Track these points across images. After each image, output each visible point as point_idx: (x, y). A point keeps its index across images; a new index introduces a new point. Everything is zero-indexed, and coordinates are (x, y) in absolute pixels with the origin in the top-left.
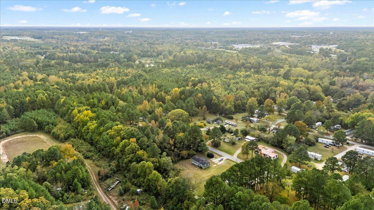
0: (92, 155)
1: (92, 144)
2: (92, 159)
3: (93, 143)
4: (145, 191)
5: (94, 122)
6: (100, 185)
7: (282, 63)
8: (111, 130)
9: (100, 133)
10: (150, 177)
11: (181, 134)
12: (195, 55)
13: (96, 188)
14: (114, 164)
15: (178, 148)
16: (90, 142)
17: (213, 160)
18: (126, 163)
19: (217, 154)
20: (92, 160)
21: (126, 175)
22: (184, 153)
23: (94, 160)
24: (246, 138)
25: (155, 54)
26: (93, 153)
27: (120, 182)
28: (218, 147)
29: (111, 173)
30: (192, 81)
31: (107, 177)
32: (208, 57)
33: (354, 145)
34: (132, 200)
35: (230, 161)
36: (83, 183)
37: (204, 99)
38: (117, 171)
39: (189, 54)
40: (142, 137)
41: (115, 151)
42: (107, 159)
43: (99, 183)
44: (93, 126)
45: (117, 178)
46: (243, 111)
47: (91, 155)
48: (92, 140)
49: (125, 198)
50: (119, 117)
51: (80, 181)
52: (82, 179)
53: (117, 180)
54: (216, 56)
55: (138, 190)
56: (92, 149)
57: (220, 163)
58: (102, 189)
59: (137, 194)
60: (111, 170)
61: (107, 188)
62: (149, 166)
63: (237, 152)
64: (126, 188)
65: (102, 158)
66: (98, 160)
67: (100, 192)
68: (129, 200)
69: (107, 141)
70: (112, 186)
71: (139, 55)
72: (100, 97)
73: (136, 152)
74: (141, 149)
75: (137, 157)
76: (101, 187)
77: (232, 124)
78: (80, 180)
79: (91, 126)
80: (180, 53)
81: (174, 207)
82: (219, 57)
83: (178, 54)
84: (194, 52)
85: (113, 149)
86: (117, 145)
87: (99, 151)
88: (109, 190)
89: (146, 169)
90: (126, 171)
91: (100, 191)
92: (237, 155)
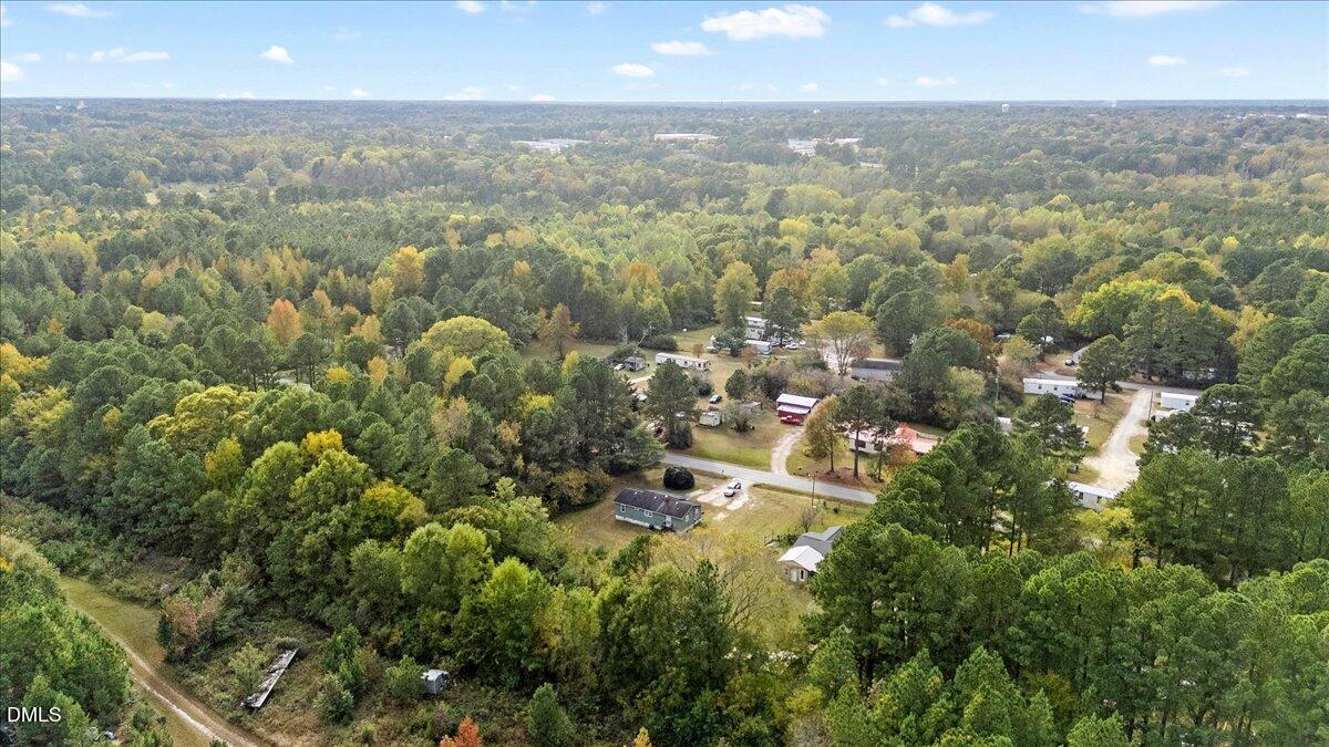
0: (78, 551)
1: (59, 502)
2: (84, 571)
3: (63, 496)
4: (467, 672)
5: (53, 392)
6: (189, 691)
7: (736, 178)
8: (172, 415)
9: (105, 438)
10: (489, 593)
11: (541, 402)
12: (404, 162)
13: (168, 711)
14: (236, 571)
15: (543, 462)
16: (46, 493)
17: (699, 495)
18: (313, 557)
19: (703, 473)
20: (85, 578)
21: (326, 613)
22: (573, 479)
23: (96, 578)
24: (780, 404)
25: (221, 167)
26: (82, 543)
27: (300, 656)
28: (689, 446)
29: (235, 619)
30: (457, 226)
31: (217, 642)
32: (456, 168)
33: (1135, 391)
34: (412, 732)
35: (772, 492)
36: (83, 692)
37: (542, 280)
38: (263, 603)
39: (376, 162)
40: (367, 421)
41: (224, 509)
42: (173, 562)
43: (178, 680)
44: (48, 414)
45: (279, 639)
46: (696, 320)
47: (72, 551)
48: (58, 480)
49: (371, 727)
50: (189, 364)
51: (63, 681)
52: (78, 670)
53: (284, 647)
54: (487, 166)
55: (433, 675)
56: (72, 523)
57: (736, 504)
58: (209, 707)
59: (427, 695)
60: (230, 602)
61: (240, 698)
62: (467, 540)
63: (775, 456)
64: (356, 674)
65: (141, 559)
66: (125, 574)
67: (201, 727)
68: (400, 732)
69: (164, 469)
70: (270, 683)
71: (152, 171)
72: (34, 307)
73: (356, 497)
74: (381, 476)
75: (367, 518)
76: (203, 701)
77: (690, 364)
78: (65, 676)
79: (38, 413)
80: (339, 158)
81: (669, 723)
82: (501, 168)
83: (329, 160)
84: (397, 153)
85: (210, 503)
86: (230, 479)
87: (115, 530)
88: (258, 704)
89: (452, 562)
90: (318, 597)
91: (202, 721)
92: (784, 465)
